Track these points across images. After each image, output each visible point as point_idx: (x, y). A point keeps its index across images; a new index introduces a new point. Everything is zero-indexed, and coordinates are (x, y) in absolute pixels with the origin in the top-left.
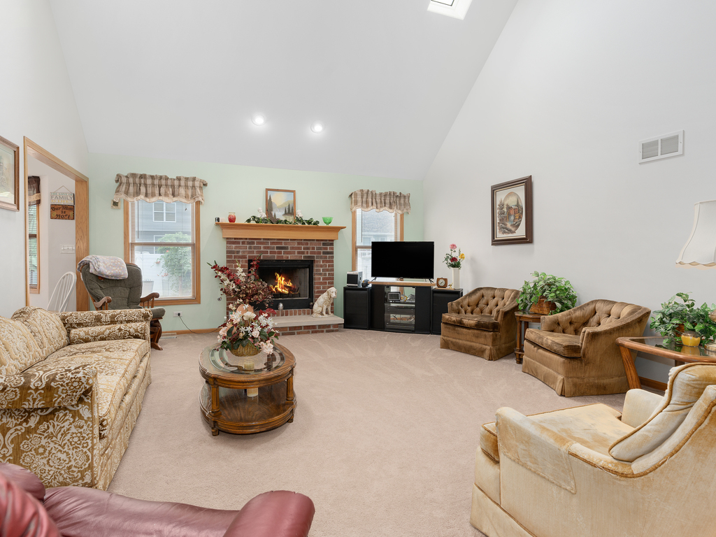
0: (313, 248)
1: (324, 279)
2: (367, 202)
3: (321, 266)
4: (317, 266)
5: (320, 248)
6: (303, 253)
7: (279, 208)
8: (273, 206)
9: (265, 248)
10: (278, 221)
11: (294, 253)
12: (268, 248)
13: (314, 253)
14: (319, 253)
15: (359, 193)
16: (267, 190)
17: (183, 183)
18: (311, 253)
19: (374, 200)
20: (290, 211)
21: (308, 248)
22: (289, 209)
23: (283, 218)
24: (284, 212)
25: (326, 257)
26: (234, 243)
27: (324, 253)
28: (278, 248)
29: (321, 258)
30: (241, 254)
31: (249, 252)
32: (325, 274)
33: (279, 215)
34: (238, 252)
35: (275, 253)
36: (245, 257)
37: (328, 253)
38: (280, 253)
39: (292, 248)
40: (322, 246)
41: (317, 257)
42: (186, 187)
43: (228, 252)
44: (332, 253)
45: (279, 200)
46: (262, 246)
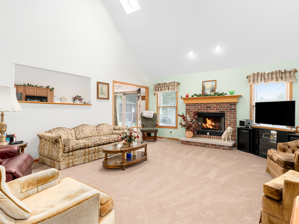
0: (224, 107)
1: (230, 123)
2: (257, 80)
3: (229, 116)
4: (226, 116)
5: (228, 107)
6: (219, 109)
7: (208, 89)
8: (205, 88)
9: (201, 107)
10: (208, 95)
11: (214, 109)
12: (202, 107)
13: (225, 109)
14: (228, 109)
15: (252, 75)
16: (203, 82)
17: (171, 84)
18: (223, 109)
20: (213, 90)
21: (221, 107)
22: (213, 89)
24: (210, 91)
25: (231, 112)
26: (188, 106)
27: (230, 109)
28: (206, 107)
29: (229, 112)
30: (191, 110)
31: (194, 109)
32: (231, 120)
33: (208, 92)
34: (190, 109)
35: (205, 109)
36: (192, 111)
37: (233, 109)
38: (207, 109)
39: (213, 107)
40: (229, 106)
41: (226, 112)
43: (186, 109)
44: (235, 109)
45: (208, 86)
46: (200, 107)
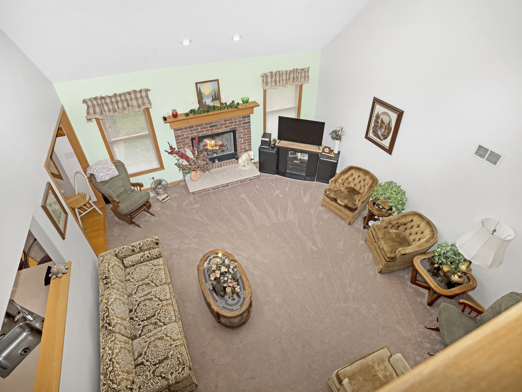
0: (236, 122)
1: (244, 141)
2: (275, 81)
3: (242, 133)
4: (239, 133)
5: (241, 121)
6: (229, 126)
7: (208, 97)
8: (203, 96)
9: (201, 128)
10: (209, 107)
11: (222, 128)
12: (204, 128)
13: (236, 125)
14: (240, 124)
15: (269, 75)
16: (197, 84)
17: (133, 96)
18: (234, 125)
19: (281, 78)
20: (216, 97)
21: (232, 123)
22: (215, 95)
23: (211, 104)
24: (212, 99)
25: (245, 126)
26: (179, 130)
27: (243, 123)
28: (210, 127)
29: (242, 127)
30: (185, 136)
31: (191, 134)
32: (245, 137)
33: (208, 102)
34: (183, 135)
35: (209, 130)
36: (188, 137)
37: (247, 123)
38: (213, 130)
39: (221, 125)
40: (242, 119)
41: (239, 127)
42: (136, 98)
43: (176, 137)
44: (249, 122)
45: (207, 90)
46: (199, 128)
